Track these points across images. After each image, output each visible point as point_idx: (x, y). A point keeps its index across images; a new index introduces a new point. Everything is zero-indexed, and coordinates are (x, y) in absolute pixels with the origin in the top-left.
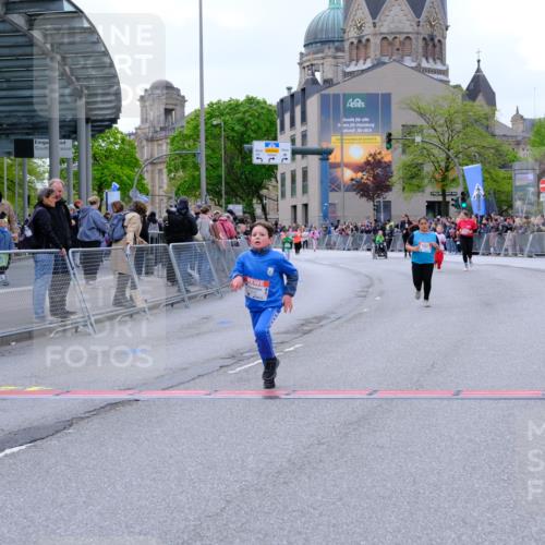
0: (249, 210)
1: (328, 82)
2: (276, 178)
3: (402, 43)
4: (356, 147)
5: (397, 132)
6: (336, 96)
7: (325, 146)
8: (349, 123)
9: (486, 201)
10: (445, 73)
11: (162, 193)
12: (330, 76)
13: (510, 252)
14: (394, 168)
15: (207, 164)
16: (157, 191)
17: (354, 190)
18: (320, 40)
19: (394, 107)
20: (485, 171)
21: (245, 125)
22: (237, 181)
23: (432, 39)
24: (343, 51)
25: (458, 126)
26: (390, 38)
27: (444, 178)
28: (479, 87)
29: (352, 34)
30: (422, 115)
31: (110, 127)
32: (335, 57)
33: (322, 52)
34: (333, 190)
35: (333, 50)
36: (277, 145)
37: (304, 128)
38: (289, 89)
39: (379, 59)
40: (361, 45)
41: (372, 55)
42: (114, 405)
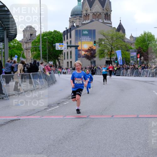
0: (55, 63)
1: (77, 26)
2: (63, 54)
3: (99, 15)
4: (85, 45)
5: (97, 40)
6: (80, 30)
7: (76, 44)
8: (83, 38)
9: (122, 60)
10: (111, 24)
11: (29, 58)
12: (78, 24)
13: (129, 75)
14: (96, 51)
15: (42, 50)
16: (28, 58)
17: (85, 57)
18: (75, 14)
19: (96, 33)
20: (122, 52)
21: (54, 39)
22: (51, 55)
23: (107, 14)
24: (82, 17)
25: (115, 39)
26: (95, 14)
27: (111, 54)
28: (121, 28)
29: (84, 12)
30: (104, 36)
31: (14, 39)
32: (79, 19)
33: (76, 18)
34: (79, 57)
35: (79, 17)
36: (63, 44)
37: (71, 39)
38: (66, 28)
39: (92, 20)
40: (87, 16)
41: (90, 19)
42: (13, 121)
